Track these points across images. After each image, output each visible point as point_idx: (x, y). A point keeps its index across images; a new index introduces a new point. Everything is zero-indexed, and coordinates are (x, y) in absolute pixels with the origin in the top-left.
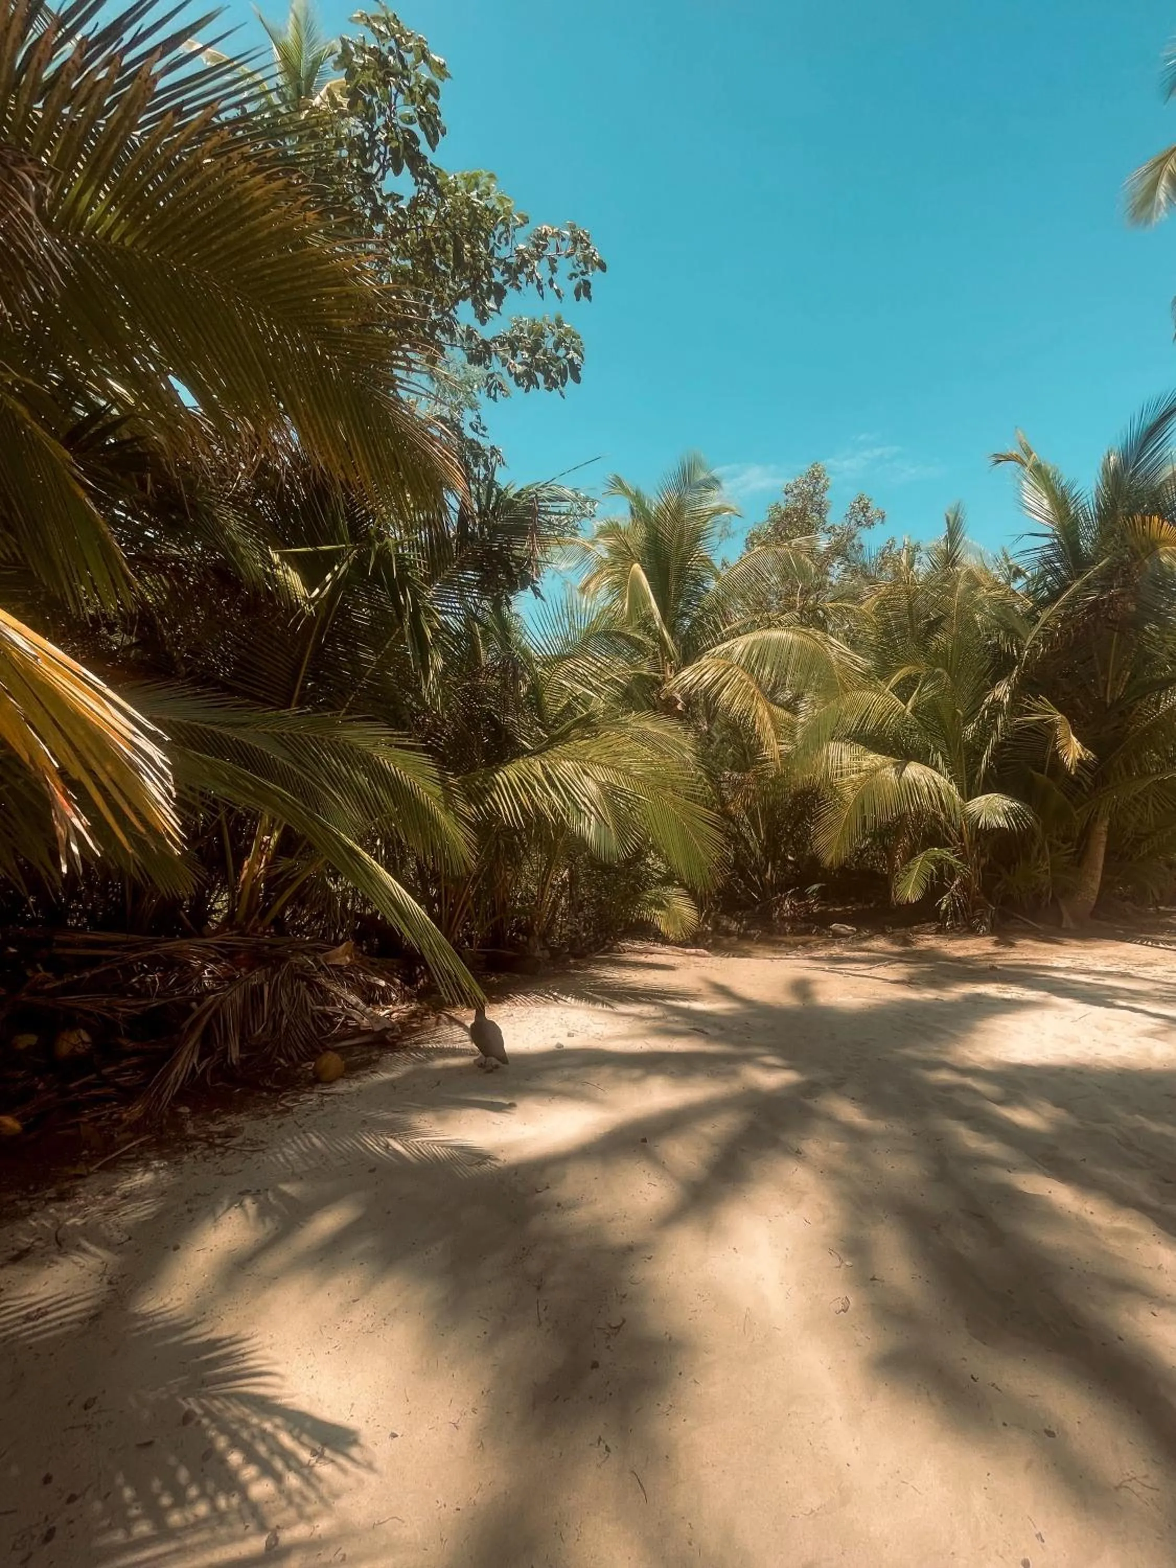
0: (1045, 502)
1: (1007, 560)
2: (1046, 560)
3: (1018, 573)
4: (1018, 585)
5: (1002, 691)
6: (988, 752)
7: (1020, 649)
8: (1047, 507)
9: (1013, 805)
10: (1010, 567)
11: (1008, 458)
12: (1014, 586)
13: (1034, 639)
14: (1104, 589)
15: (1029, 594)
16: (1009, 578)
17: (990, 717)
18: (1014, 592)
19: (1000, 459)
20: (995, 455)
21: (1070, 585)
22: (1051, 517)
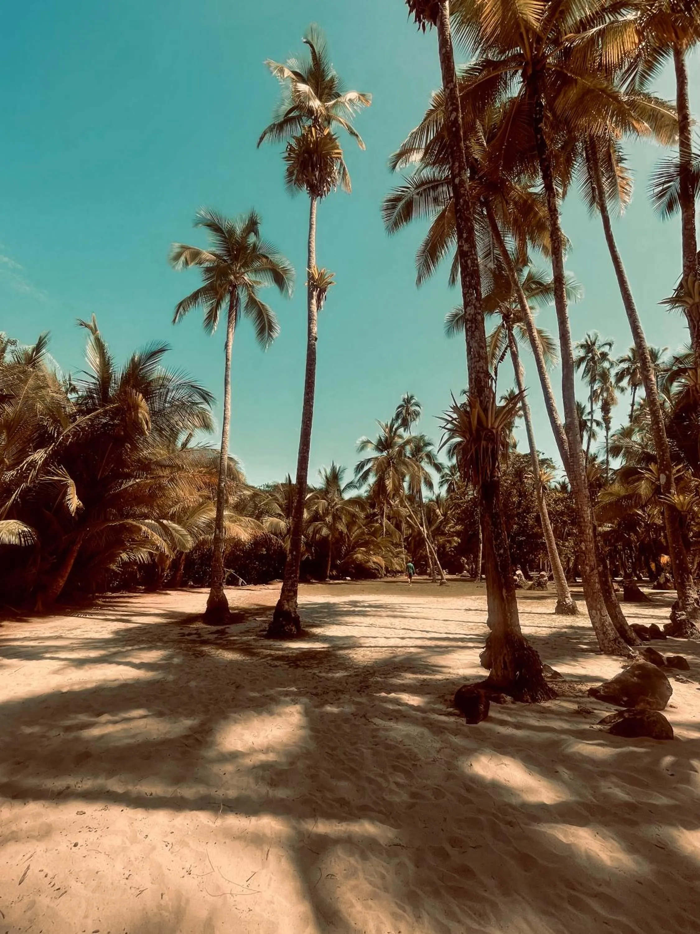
0: (98, 360)
1: (70, 380)
2: (90, 391)
3: (74, 390)
4: (72, 396)
5: (39, 456)
6: (18, 491)
7: (59, 433)
8: (98, 363)
9: (25, 529)
10: (70, 384)
11: (87, 326)
12: (69, 396)
13: (69, 431)
14: (112, 419)
15: (76, 404)
16: (68, 390)
17: (27, 469)
18: (68, 400)
19: (83, 324)
20: (80, 320)
21: (98, 409)
22: (98, 369)
